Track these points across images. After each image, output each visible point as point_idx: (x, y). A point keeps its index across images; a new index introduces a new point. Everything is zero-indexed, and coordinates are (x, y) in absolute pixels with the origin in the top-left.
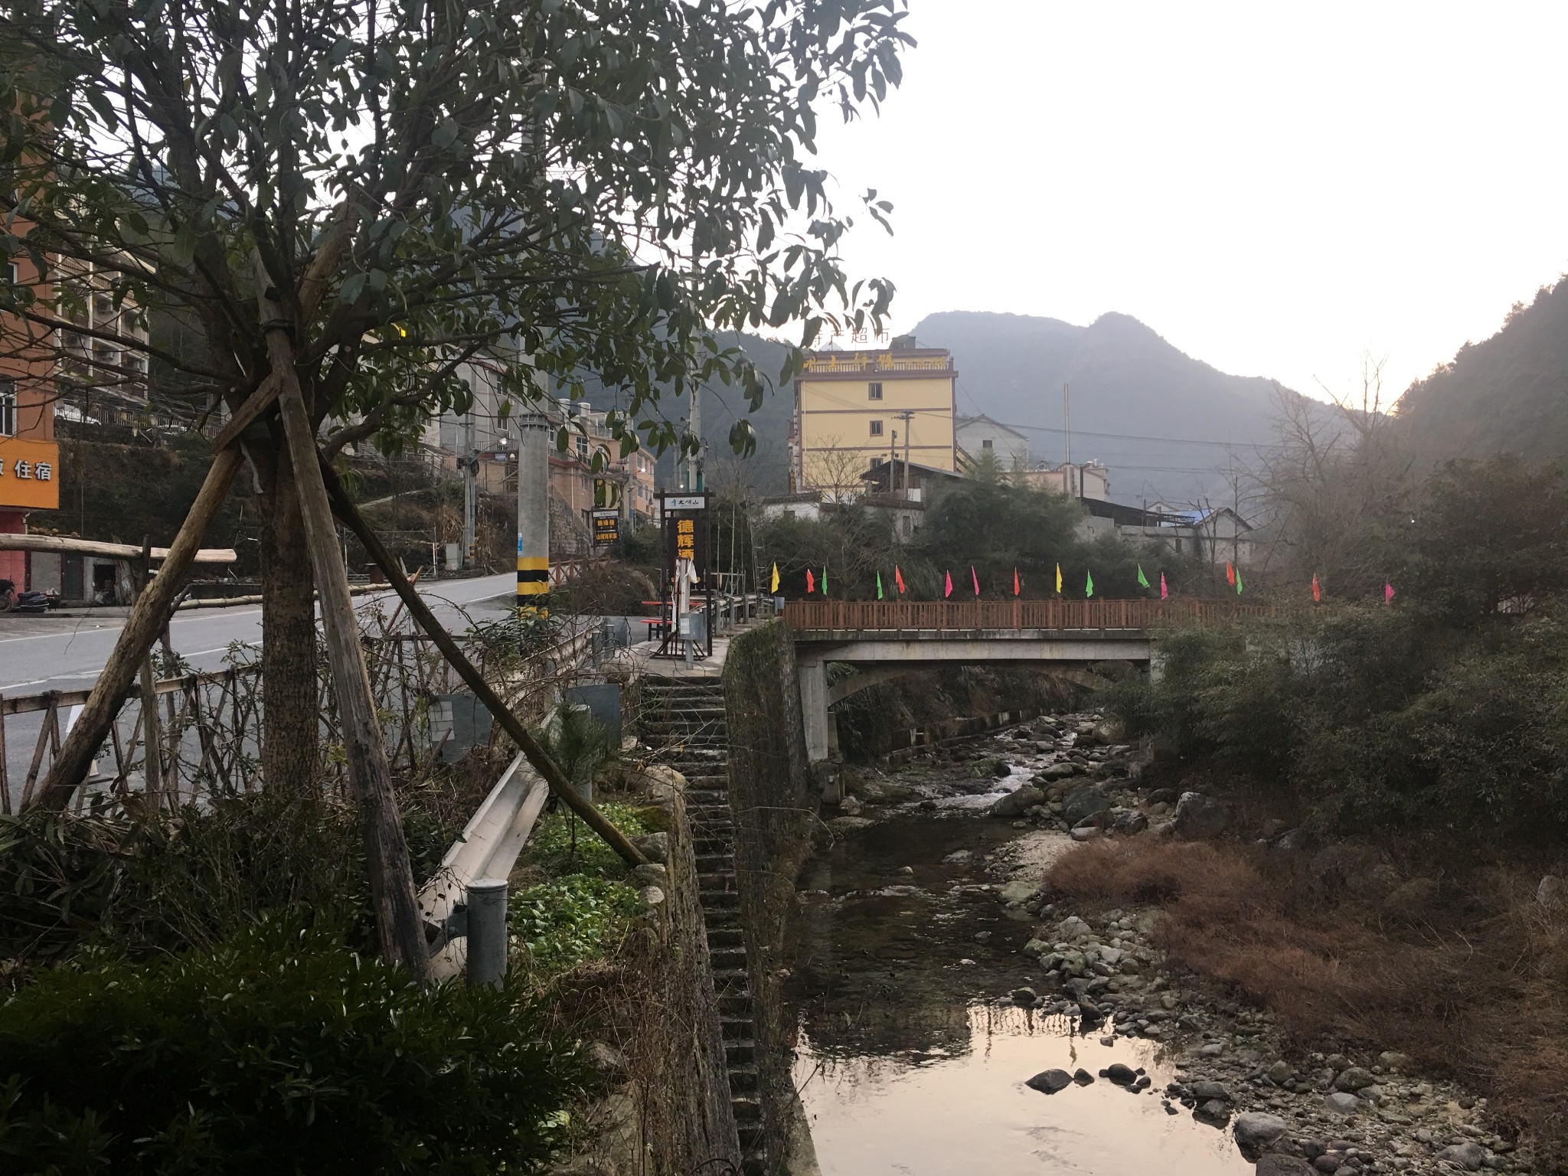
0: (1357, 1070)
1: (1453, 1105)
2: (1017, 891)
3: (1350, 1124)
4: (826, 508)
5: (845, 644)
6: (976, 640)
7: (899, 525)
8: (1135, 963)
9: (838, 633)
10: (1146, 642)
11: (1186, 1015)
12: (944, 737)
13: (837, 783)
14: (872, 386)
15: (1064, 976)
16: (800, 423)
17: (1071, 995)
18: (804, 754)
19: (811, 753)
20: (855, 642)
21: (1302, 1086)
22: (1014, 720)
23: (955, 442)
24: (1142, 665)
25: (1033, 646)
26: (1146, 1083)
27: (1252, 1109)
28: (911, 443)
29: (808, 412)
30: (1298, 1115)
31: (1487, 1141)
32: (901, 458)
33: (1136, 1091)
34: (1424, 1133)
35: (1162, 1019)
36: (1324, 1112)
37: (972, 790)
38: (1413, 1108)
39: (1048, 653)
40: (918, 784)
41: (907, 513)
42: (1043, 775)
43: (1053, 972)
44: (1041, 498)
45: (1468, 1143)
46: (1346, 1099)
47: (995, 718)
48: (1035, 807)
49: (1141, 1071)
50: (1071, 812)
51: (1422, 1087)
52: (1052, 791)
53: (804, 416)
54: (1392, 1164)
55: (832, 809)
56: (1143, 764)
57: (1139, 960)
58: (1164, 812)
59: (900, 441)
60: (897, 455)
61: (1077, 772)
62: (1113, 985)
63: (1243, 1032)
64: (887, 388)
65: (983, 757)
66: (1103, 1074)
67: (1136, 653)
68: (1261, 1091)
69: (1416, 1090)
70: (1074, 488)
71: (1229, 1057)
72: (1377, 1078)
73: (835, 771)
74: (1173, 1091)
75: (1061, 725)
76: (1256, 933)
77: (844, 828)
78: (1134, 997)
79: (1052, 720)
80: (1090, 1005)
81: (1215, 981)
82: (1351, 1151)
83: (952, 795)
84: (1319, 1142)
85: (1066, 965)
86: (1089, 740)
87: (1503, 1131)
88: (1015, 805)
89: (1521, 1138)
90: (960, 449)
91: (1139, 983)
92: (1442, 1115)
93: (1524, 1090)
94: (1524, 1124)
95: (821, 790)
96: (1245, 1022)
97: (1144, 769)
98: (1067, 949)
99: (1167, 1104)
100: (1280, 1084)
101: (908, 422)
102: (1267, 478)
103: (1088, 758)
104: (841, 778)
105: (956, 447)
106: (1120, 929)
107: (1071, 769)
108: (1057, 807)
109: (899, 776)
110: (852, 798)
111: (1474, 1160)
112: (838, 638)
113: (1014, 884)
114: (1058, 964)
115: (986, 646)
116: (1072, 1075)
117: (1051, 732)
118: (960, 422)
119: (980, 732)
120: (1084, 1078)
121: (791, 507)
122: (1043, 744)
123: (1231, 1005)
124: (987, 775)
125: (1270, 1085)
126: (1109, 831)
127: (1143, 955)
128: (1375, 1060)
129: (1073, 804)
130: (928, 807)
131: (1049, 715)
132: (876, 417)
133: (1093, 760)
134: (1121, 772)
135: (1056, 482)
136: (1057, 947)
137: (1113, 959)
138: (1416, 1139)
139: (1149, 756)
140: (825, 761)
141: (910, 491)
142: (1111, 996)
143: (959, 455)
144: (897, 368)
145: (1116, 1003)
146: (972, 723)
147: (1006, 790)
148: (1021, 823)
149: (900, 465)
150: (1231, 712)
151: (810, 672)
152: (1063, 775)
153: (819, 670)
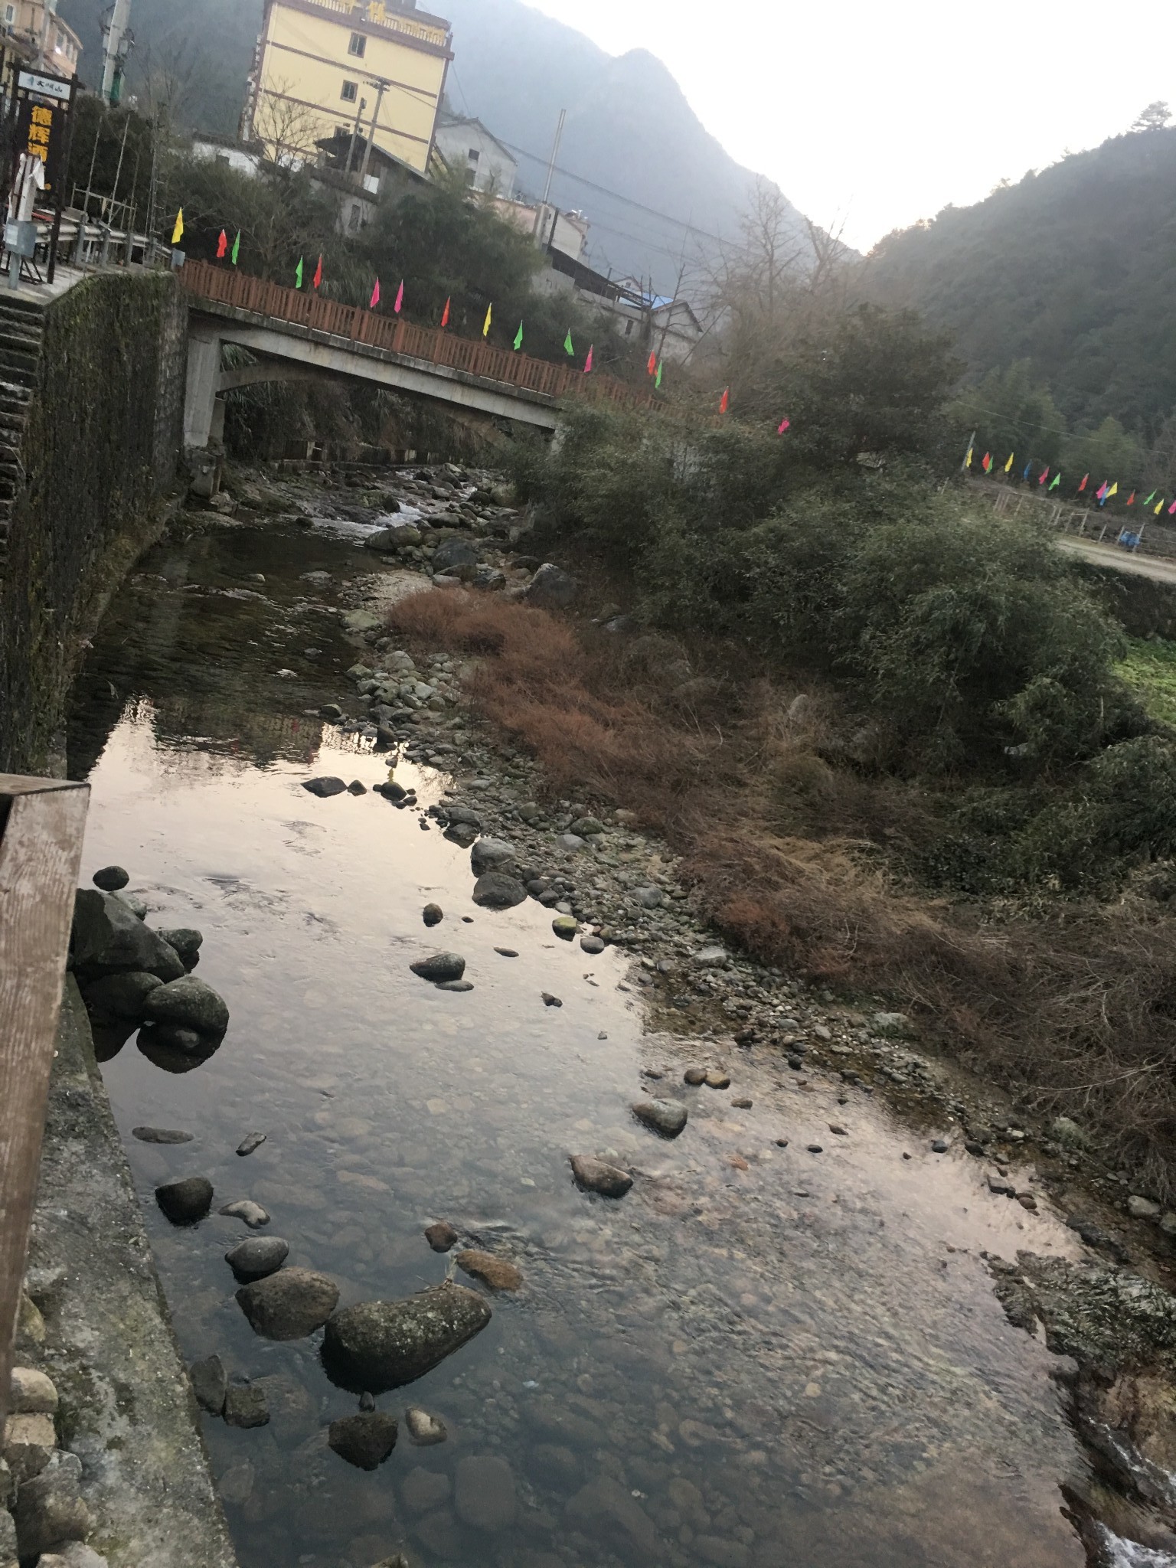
0: (592, 819)
1: (656, 858)
2: (360, 619)
3: (569, 860)
4: (266, 167)
5: (245, 326)
6: (389, 362)
7: (347, 213)
8: (442, 702)
9: (240, 314)
10: (555, 410)
11: (470, 752)
12: (344, 458)
13: (211, 475)
14: (354, 37)
15: (376, 701)
16: (262, 54)
17: (375, 719)
18: (178, 434)
19: (187, 436)
20: (258, 328)
21: (543, 825)
22: (420, 460)
23: (434, 138)
24: (548, 432)
25: (446, 385)
26: (413, 801)
27: (495, 836)
28: (380, 121)
29: (274, 44)
30: (531, 846)
31: (669, 888)
32: (365, 135)
33: (400, 807)
34: (623, 875)
35: (448, 752)
36: (552, 847)
37: (354, 518)
38: (625, 856)
39: (458, 396)
40: (301, 498)
41: (356, 201)
42: (429, 520)
43: (367, 696)
44: (505, 230)
45: (654, 887)
46: (574, 840)
47: (400, 453)
48: (409, 548)
49: (412, 792)
50: (439, 559)
51: (639, 840)
52: (429, 536)
53: (268, 47)
54: (588, 895)
55: (200, 501)
56: (522, 530)
57: (447, 700)
58: (523, 578)
59: (367, 115)
60: (361, 130)
61: (463, 524)
62: (416, 717)
63: (513, 775)
64: (372, 45)
65: (375, 488)
66: (376, 788)
67: (543, 420)
68: (509, 824)
69: (632, 842)
70: (543, 233)
71: (493, 792)
72: (606, 829)
73: (210, 462)
74: (433, 812)
75: (465, 477)
76: (555, 696)
77: (207, 523)
78: (431, 730)
79: (457, 469)
80: (388, 730)
81: (503, 728)
82: (559, 879)
83: (333, 518)
84: (536, 869)
85: (379, 692)
86: (484, 498)
87: (684, 883)
88: (391, 541)
89: (694, 890)
90: (437, 148)
91: (439, 720)
92: (643, 864)
93: (713, 856)
94: (701, 881)
95: (192, 479)
96: (517, 767)
97: (524, 534)
98: (386, 679)
99: (423, 821)
100: (526, 820)
101: (381, 93)
102: (722, 278)
103: (477, 514)
104: (216, 472)
105: (433, 145)
106: (442, 671)
107: (457, 520)
108: (430, 552)
109: (283, 486)
110: (226, 495)
111: (652, 901)
112: (240, 317)
113: (359, 612)
114: (373, 690)
115: (398, 371)
116: (348, 784)
117: (452, 481)
118: (445, 116)
119: (382, 463)
120: (357, 789)
121: (225, 152)
122: (441, 491)
123: (510, 751)
124: (374, 508)
125: (517, 820)
126: (468, 584)
127: (450, 696)
128: (611, 814)
129: (444, 552)
130: (304, 524)
131: (456, 463)
132: (352, 78)
133: (482, 517)
134: (501, 533)
135: (527, 219)
136: (377, 675)
137: (424, 695)
138: (616, 879)
139: (529, 525)
140: (203, 449)
141: (368, 177)
142: (410, 725)
143: (434, 154)
144: (388, 24)
145: (413, 732)
146: (376, 453)
147: (388, 526)
148: (391, 560)
149: (362, 143)
150: (606, 496)
151: (202, 347)
152: (448, 525)
153: (213, 348)
